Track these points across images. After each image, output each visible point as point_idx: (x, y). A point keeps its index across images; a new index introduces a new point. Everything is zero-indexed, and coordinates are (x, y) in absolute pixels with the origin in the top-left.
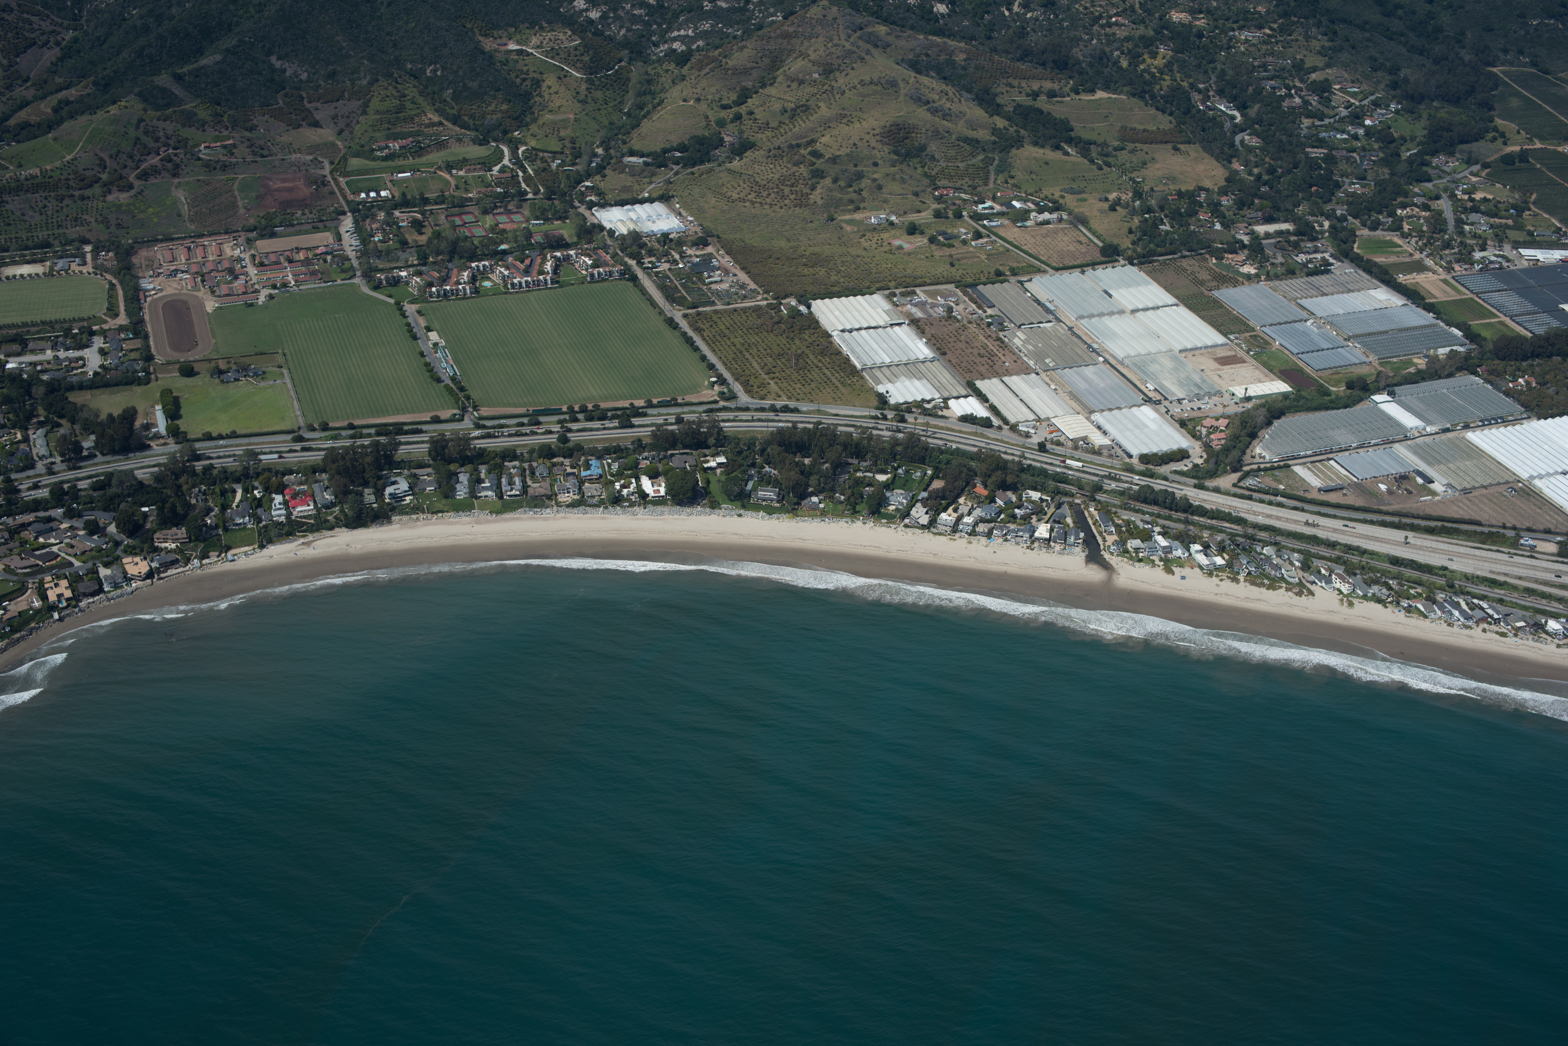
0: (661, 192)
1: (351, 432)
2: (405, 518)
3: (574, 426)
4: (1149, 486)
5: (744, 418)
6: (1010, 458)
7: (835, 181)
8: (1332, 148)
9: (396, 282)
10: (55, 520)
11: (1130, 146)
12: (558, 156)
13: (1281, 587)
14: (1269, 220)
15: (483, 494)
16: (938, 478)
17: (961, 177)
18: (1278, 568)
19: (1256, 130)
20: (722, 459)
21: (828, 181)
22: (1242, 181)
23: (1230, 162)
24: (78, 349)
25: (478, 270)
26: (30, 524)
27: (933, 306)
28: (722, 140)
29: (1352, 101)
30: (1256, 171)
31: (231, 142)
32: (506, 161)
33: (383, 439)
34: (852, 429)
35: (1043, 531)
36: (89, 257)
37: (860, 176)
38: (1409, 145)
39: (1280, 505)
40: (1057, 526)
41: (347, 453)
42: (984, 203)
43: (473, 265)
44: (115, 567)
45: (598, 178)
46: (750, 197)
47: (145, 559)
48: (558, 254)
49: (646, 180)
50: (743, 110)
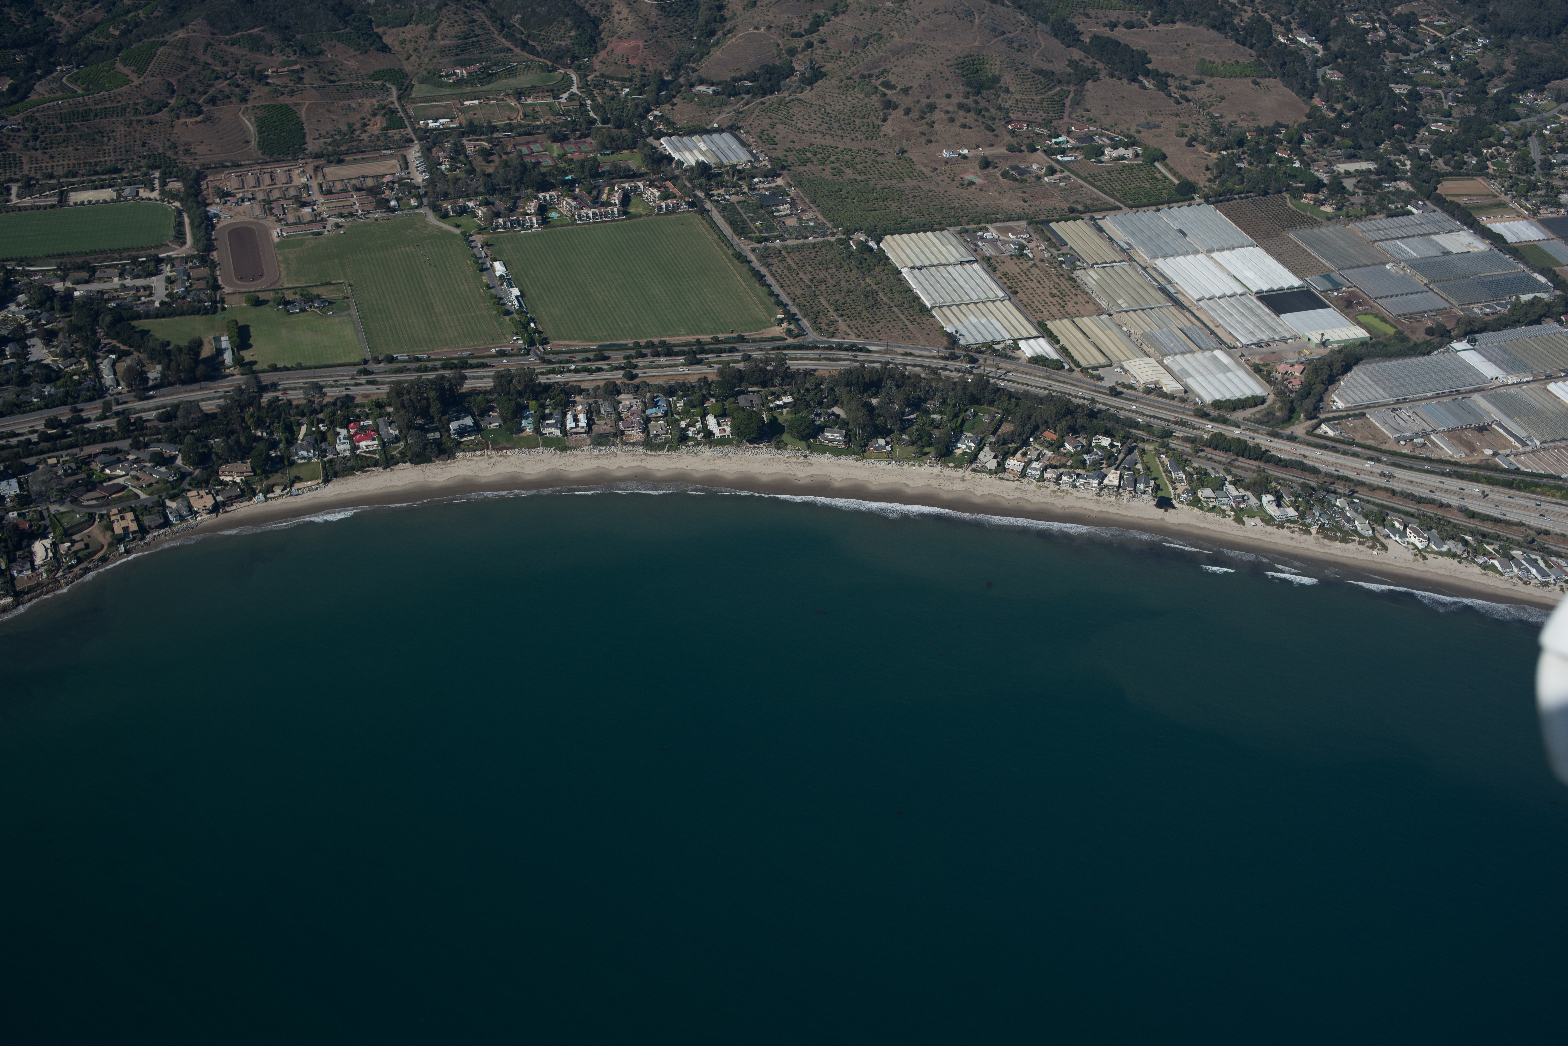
0: (730, 123)
1: (417, 365)
2: (469, 455)
3: (640, 362)
4: (1221, 434)
5: (811, 356)
6: (1081, 401)
7: (907, 112)
8: (1416, 84)
9: (463, 211)
10: (121, 451)
11: (1208, 80)
12: (627, 84)
13: (1354, 541)
14: (1351, 158)
15: (547, 431)
16: (1007, 421)
17: (1036, 110)
18: (1349, 520)
19: (1339, 65)
20: (788, 399)
21: (900, 112)
22: (1324, 117)
23: (1311, 98)
24: (145, 277)
25: (545, 200)
26: (96, 455)
27: (1005, 243)
28: (793, 70)
29: (1439, 35)
30: (1339, 106)
31: (298, 67)
32: (574, 89)
33: (448, 373)
34: (920, 369)
35: (1113, 478)
36: (157, 183)
37: (932, 108)
38: (1496, 81)
39: (1355, 455)
40: (1126, 472)
41: (412, 386)
42: (1058, 136)
43: (540, 195)
44: (180, 500)
45: (667, 107)
46: (820, 128)
47: (210, 493)
48: (626, 185)
49: (715, 110)
50: (814, 38)
